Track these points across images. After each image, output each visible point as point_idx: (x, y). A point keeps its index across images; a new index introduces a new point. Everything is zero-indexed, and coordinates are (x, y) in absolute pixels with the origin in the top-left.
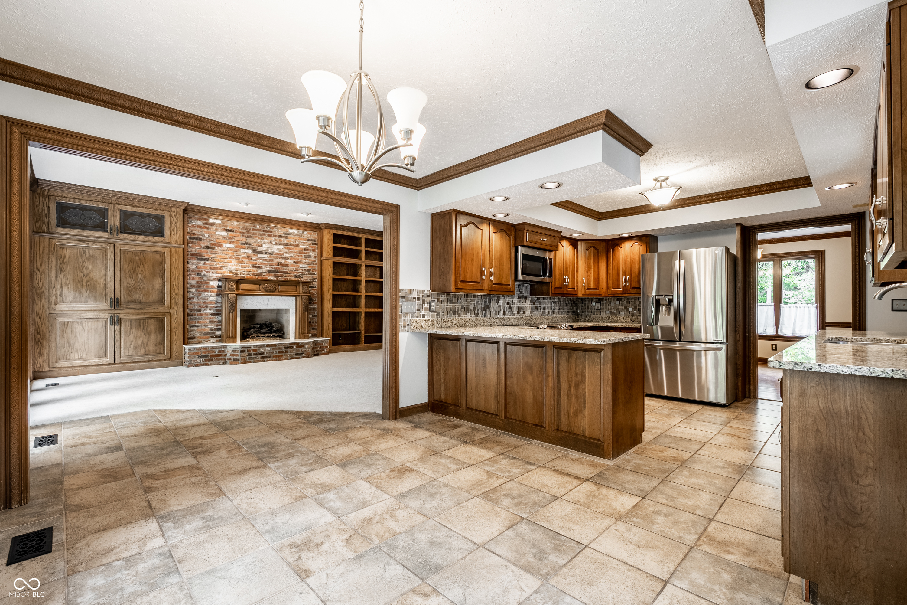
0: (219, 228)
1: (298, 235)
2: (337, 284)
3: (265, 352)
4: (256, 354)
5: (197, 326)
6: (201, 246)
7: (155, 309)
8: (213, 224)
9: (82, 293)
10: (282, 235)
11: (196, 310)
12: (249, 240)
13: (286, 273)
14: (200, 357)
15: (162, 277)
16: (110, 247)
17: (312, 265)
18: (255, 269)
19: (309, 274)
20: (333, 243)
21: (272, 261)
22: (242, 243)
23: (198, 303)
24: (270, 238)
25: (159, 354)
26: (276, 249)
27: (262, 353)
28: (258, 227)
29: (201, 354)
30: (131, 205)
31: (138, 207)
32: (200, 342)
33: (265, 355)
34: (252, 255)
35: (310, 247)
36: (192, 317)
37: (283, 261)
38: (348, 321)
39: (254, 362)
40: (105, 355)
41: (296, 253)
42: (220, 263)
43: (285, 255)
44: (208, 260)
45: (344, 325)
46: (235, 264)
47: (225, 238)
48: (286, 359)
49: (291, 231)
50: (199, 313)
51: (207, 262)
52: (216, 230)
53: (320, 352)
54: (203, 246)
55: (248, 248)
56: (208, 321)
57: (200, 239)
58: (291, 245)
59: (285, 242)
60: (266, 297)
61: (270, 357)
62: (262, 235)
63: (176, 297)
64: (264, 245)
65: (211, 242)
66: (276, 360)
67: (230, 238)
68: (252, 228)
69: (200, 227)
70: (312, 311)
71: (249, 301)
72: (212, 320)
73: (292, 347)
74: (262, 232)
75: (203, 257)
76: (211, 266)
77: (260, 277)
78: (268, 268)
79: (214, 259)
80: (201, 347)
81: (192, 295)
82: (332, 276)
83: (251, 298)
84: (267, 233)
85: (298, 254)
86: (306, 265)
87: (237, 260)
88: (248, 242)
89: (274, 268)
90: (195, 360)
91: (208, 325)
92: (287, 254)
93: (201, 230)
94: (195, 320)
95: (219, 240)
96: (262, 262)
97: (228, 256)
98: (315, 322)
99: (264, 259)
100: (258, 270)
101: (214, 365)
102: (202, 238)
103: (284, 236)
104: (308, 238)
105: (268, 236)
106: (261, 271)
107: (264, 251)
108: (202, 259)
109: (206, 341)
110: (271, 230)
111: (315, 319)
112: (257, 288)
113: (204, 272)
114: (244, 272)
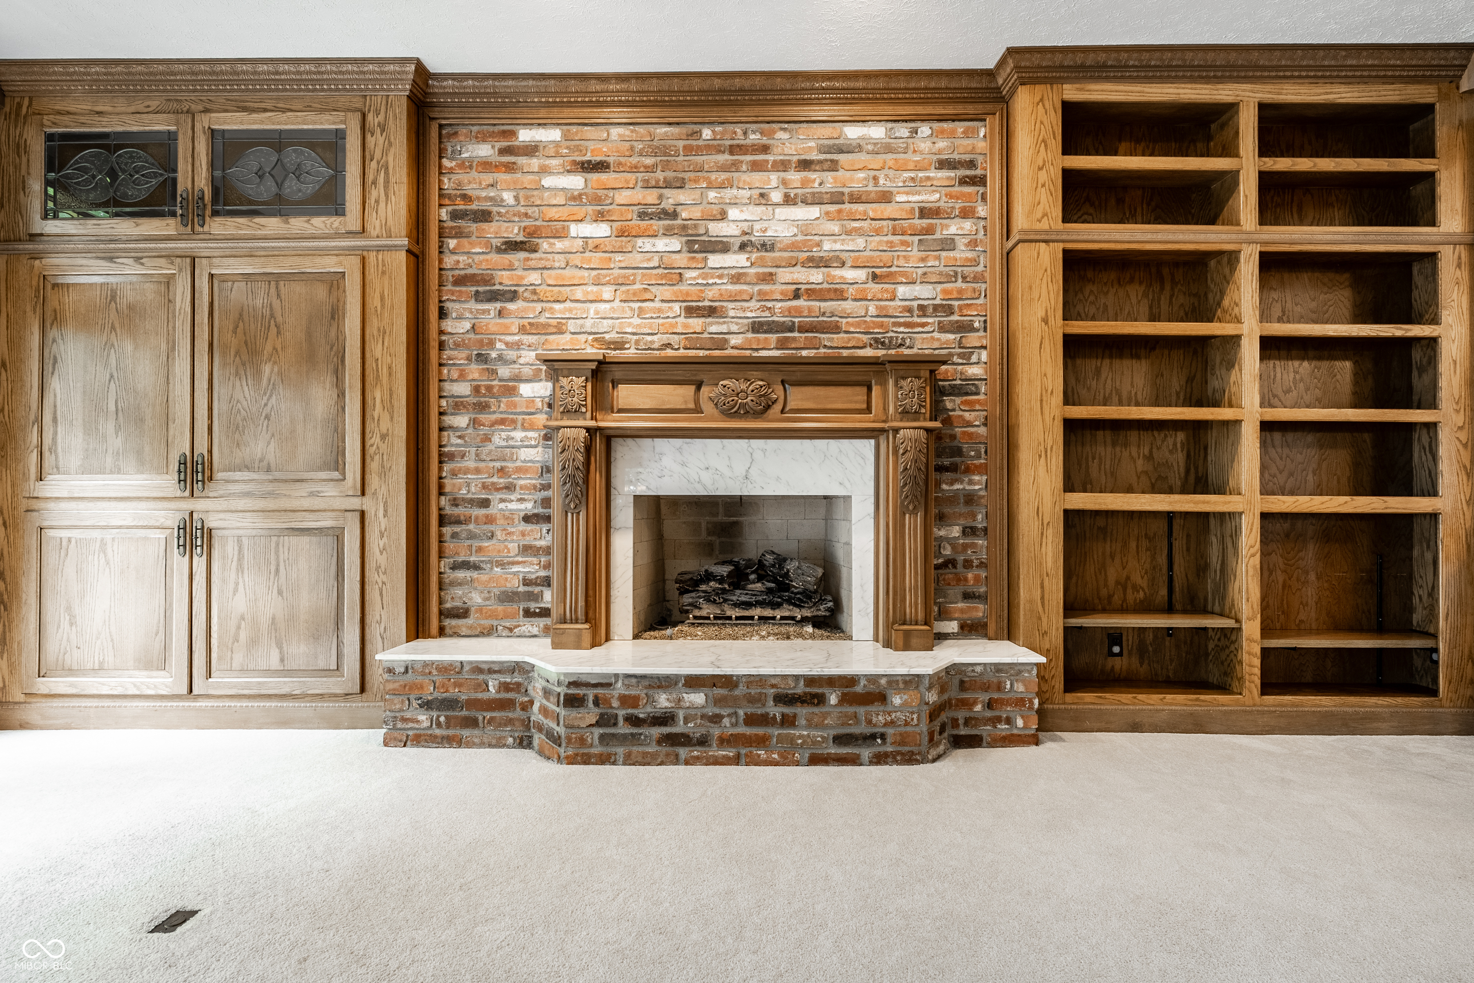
0: (554, 162)
1: (888, 149)
2: (1098, 372)
3: (681, 714)
4: (635, 721)
5: (476, 567)
6: (489, 245)
7: (312, 494)
8: (531, 150)
9: (105, 437)
10: (814, 156)
11: (472, 502)
12: (673, 197)
13: (835, 329)
14: (427, 705)
15: (336, 372)
16: (180, 270)
17: (960, 284)
18: (696, 323)
19: (942, 329)
20: (1066, 151)
21: (768, 278)
22: (642, 215)
23: (477, 471)
24: (757, 178)
25: (325, 672)
27: (665, 719)
28: (707, 133)
29: (429, 693)
30: (245, 110)
31: (265, 110)
32: (488, 632)
33: (679, 728)
34: (681, 260)
35: (950, 196)
36: (457, 529)
37: (816, 276)
38: (1161, 559)
39: (629, 761)
40: (163, 664)
41: (878, 232)
42: (557, 306)
43: (827, 246)
44: (513, 296)
45: (1138, 578)
46: (617, 303)
47: (576, 198)
48: (785, 761)
49: (853, 132)
50: (483, 512)
51: (511, 306)
52: (544, 171)
53: (985, 730)
54: (496, 242)
55: (668, 232)
56: (513, 547)
57: (484, 216)
58: (856, 199)
59: (829, 187)
60: (743, 443)
61: (703, 742)
62: (723, 169)
63: (383, 447)
64: (733, 213)
65: (527, 223)
66: (736, 761)
67: (597, 200)
68: (681, 144)
69: (486, 166)
70: (962, 509)
72: (528, 540)
73: (819, 700)
74: (726, 157)
75: (497, 287)
76: (525, 322)
77: (717, 353)
78: (749, 314)
79: (534, 292)
80: (433, 663)
81: (459, 441)
82: (1058, 327)
83: (680, 450)
84: (749, 158)
85: (891, 238)
86: (930, 287)
87: (624, 288)
88: (667, 204)
89: (779, 311)
90: (408, 715)
91: (513, 563)
92: (835, 241)
93: (488, 178)
94: (469, 542)
95: (555, 209)
96: (724, 287)
97: (586, 273)
98: (976, 563)
99: (733, 272)
100: (711, 324)
101: (482, 745)
102: (495, 209)
103: (820, 162)
104: (935, 158)
105: (753, 170)
106: (724, 328)
107: (732, 240)
108: (494, 296)
109: (511, 630)
110: (765, 141)
111: (974, 545)
112: (686, 402)
113: (499, 345)
114: (649, 338)
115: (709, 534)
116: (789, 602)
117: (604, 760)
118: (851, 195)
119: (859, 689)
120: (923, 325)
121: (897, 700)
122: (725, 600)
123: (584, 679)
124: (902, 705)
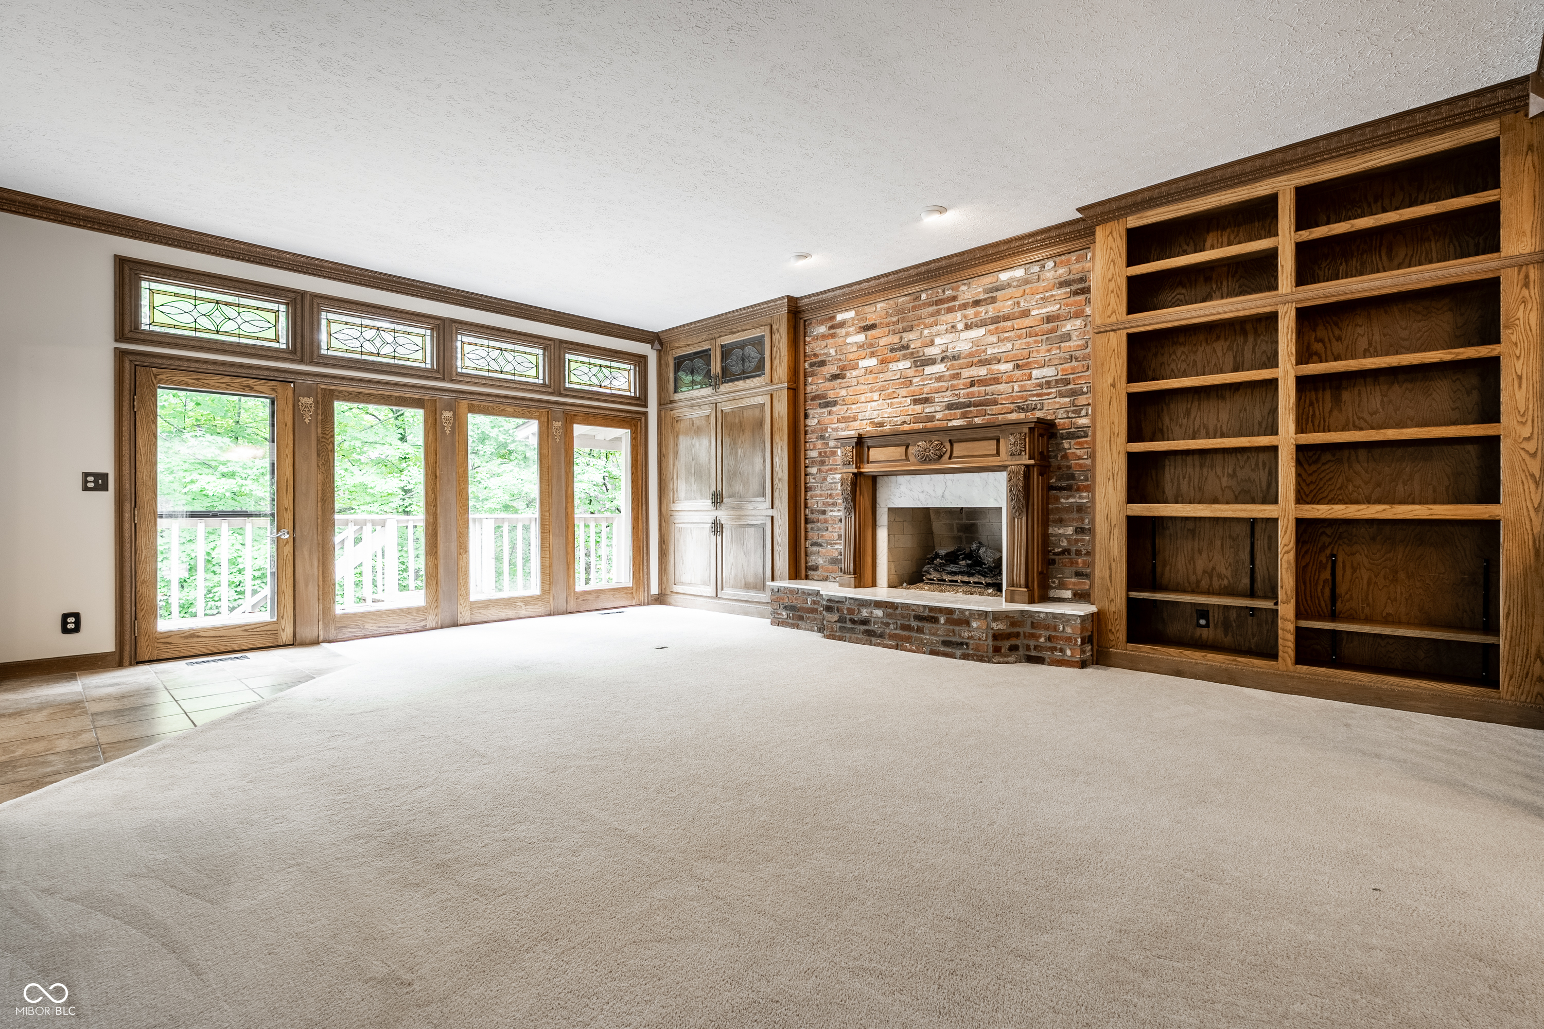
0: (852, 329)
2: (1188, 413)
5: (820, 545)
6: (825, 378)
7: (755, 508)
8: (842, 324)
9: (692, 484)
10: (982, 297)
11: (819, 512)
12: (907, 337)
13: (995, 403)
15: (762, 449)
16: (713, 411)
18: (918, 408)
19: (1062, 395)
20: (1128, 265)
21: (957, 376)
22: (892, 350)
23: (821, 496)
24: (949, 317)
25: (760, 591)
26: (964, 342)
28: (924, 296)
29: (787, 602)
31: (738, 331)
32: (826, 579)
33: (873, 628)
34: (911, 372)
35: (1067, 305)
36: (812, 525)
37: (982, 371)
40: (708, 583)
41: (1020, 337)
42: (854, 406)
43: (990, 351)
44: (835, 403)
45: (1223, 569)
46: (881, 401)
47: (861, 346)
49: (1004, 276)
50: (823, 517)
51: (834, 409)
52: (848, 334)
53: (1047, 654)
54: (828, 376)
55: (905, 357)
58: (1006, 318)
59: (990, 314)
62: (932, 315)
63: (781, 485)
64: (938, 341)
65: (841, 364)
67: (871, 346)
68: (911, 305)
69: (824, 337)
70: (1075, 515)
71: (903, 488)
72: (841, 532)
73: (935, 620)
74: (934, 308)
75: (829, 399)
76: (840, 416)
77: (929, 425)
78: (946, 400)
79: (844, 400)
80: (787, 588)
81: (814, 481)
82: (1125, 388)
83: (909, 481)
84: (946, 306)
85: (1028, 340)
86: (1053, 368)
87: (884, 392)
88: (904, 342)
89: (963, 395)
90: (779, 612)
91: (836, 544)
92: (994, 348)
93: (824, 343)
94: (818, 532)
95: (852, 354)
96: (932, 385)
97: (866, 387)
98: (1084, 552)
99: (937, 375)
100: (926, 407)
101: (805, 629)
102: (828, 359)
103: (985, 300)
104: (1057, 281)
105: (948, 313)
106: (932, 409)
107: (937, 356)
108: (827, 405)
109: (835, 578)
110: (955, 293)
111: (1083, 540)
112: (901, 456)
113: (829, 430)
114: (895, 419)
115: (959, 531)
116: (979, 573)
117: (840, 639)
118: (1004, 316)
119: (955, 616)
120: (1049, 394)
121: (975, 625)
122: (944, 570)
123: (833, 598)
124: (977, 628)
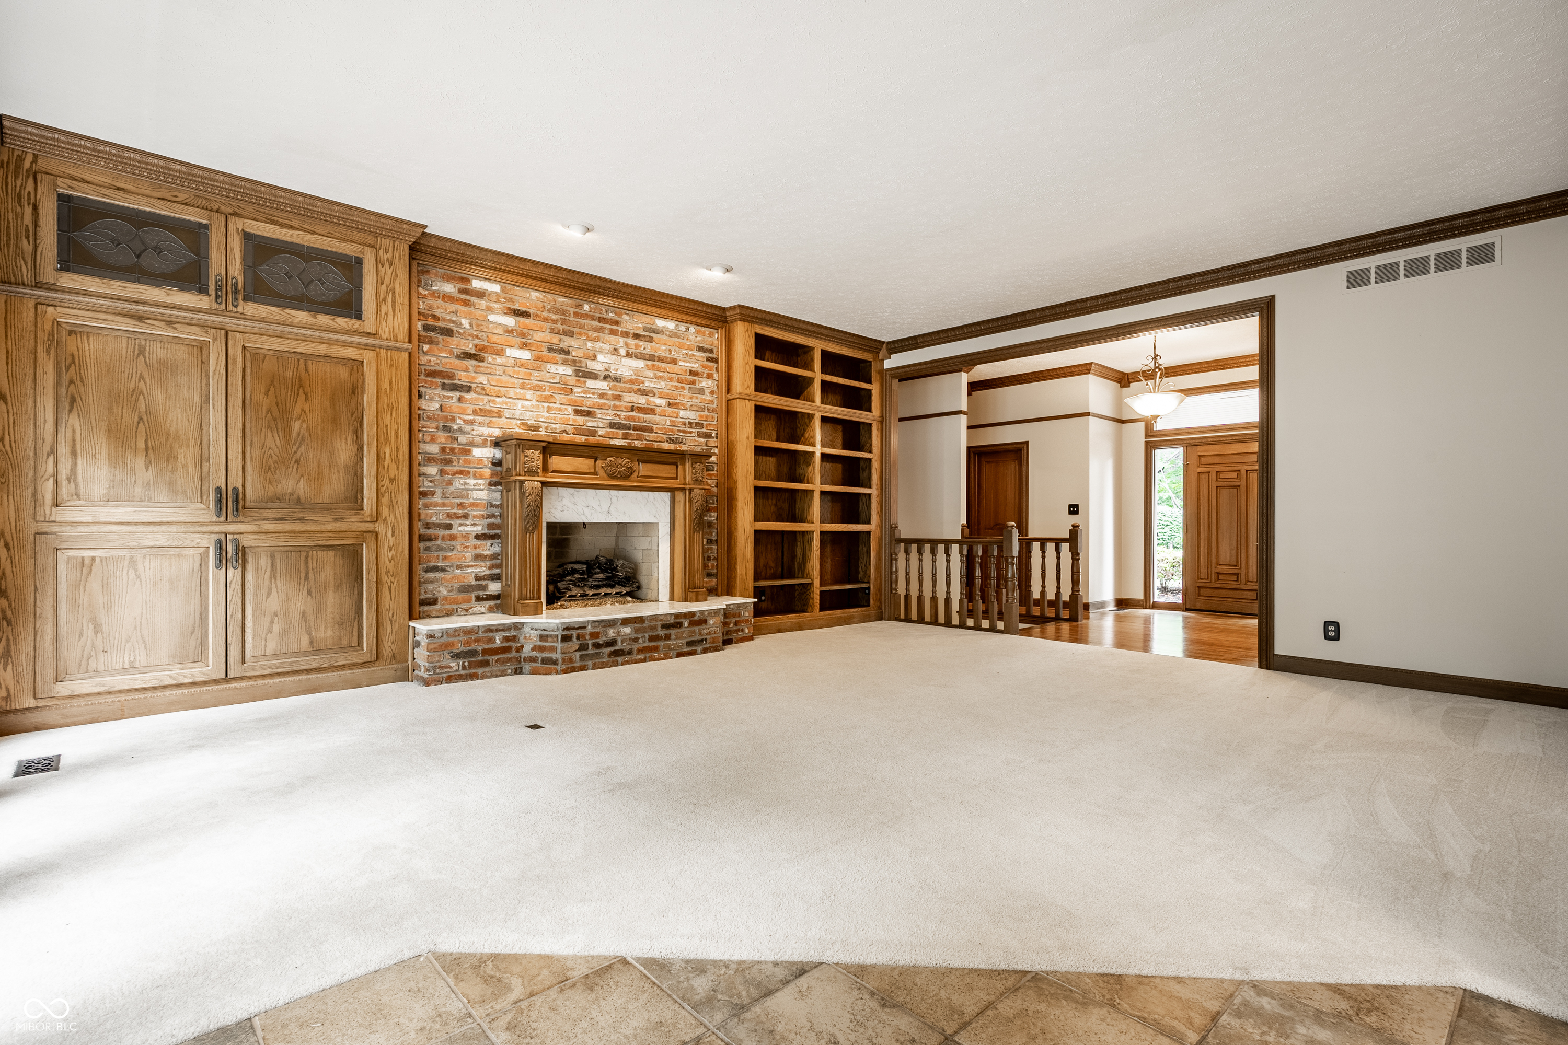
0: (496, 306)
1: (676, 335)
3: (619, 640)
4: (597, 646)
5: (443, 570)
6: (451, 352)
7: (336, 520)
8: (481, 294)
10: (641, 332)
11: (440, 526)
12: (567, 342)
13: (650, 430)
14: (457, 656)
15: (356, 432)
16: (215, 339)
17: (706, 413)
18: (580, 420)
19: (699, 435)
20: (757, 356)
21: (618, 398)
22: (550, 350)
23: (444, 505)
24: (613, 338)
25: (349, 648)
26: (627, 367)
27: (612, 643)
28: (586, 307)
29: (459, 648)
30: (273, 222)
31: (292, 227)
32: (449, 613)
33: (619, 647)
34: (572, 380)
35: (703, 366)
36: (429, 544)
37: (642, 400)
38: (780, 554)
39: (595, 667)
40: (201, 658)
41: (671, 379)
42: (498, 400)
43: (647, 384)
44: (469, 389)
45: (772, 564)
46: (534, 402)
47: (509, 331)
48: (667, 657)
49: (660, 323)
50: (447, 532)
51: (468, 396)
52: (489, 309)
53: (736, 636)
54: (457, 351)
55: (565, 362)
56: (469, 555)
57: (449, 332)
58: (661, 360)
59: (648, 351)
60: (606, 492)
61: (630, 652)
62: (596, 330)
63: (391, 487)
64: (600, 357)
65: (477, 342)
66: (645, 660)
67: (523, 335)
68: (572, 310)
69: (449, 298)
71: (566, 501)
72: (479, 551)
73: (679, 625)
74: (595, 323)
75: (456, 382)
76: (477, 407)
77: (591, 439)
78: (608, 418)
79: (483, 389)
80: (460, 628)
81: (430, 484)
82: (752, 442)
83: (572, 495)
84: (608, 326)
85: (676, 384)
86: (694, 413)
87: (539, 393)
88: (563, 345)
89: (623, 417)
90: (443, 664)
91: (469, 566)
92: (651, 382)
93: (452, 307)
94: (436, 553)
95: (496, 337)
96: (595, 400)
97: (516, 381)
98: (712, 558)
99: (600, 392)
100: (588, 421)
101: (492, 676)
102: (455, 329)
103: (644, 336)
104: (697, 344)
105: (611, 334)
106: (595, 424)
107: (599, 373)
108: (455, 388)
109: (467, 610)
110: (617, 318)
111: (711, 548)
112: (589, 468)
113: (459, 421)
114: (554, 426)
116: (619, 584)
117: (583, 668)
118: (659, 357)
119: (696, 618)
120: (691, 433)
121: (711, 622)
122: (585, 585)
123: (572, 625)
124: (713, 624)
